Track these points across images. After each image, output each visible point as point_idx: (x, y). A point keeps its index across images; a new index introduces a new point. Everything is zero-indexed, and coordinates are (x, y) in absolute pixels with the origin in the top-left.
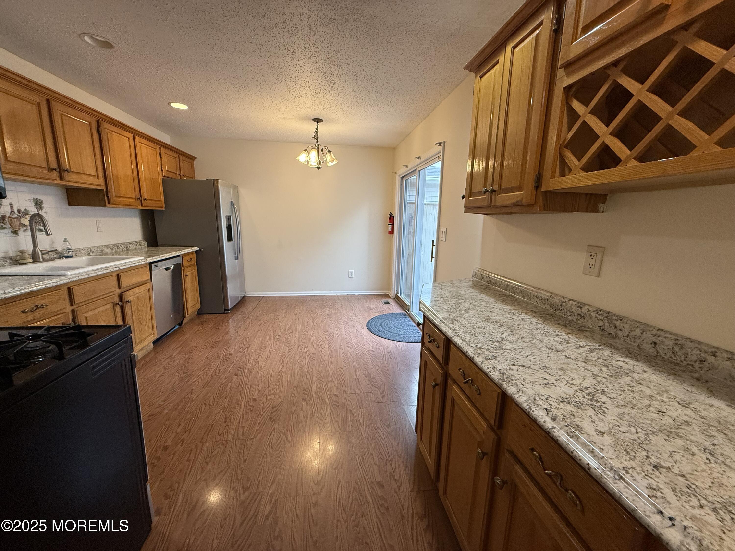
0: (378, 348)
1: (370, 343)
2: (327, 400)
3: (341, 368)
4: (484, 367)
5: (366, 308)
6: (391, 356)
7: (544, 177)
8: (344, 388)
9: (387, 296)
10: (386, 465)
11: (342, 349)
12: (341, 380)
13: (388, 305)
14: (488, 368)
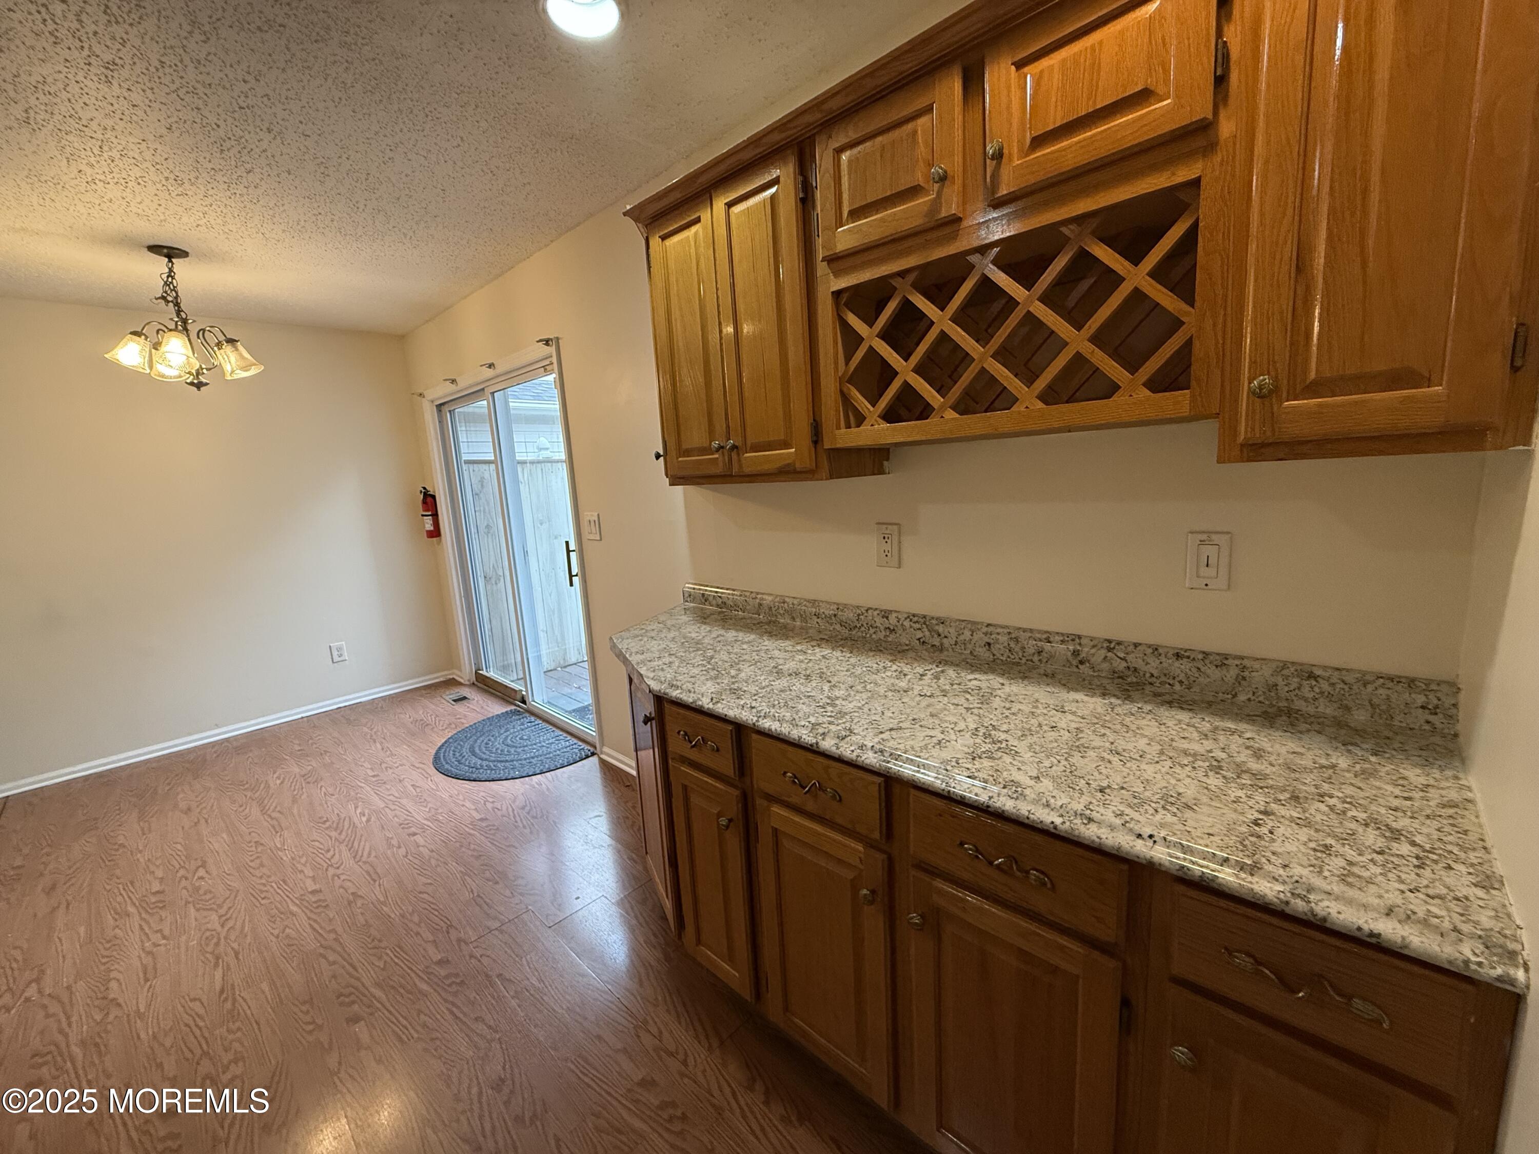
0: (493, 808)
1: (468, 804)
2: (424, 987)
3: (420, 893)
4: (844, 753)
5: (412, 726)
6: (533, 813)
7: (824, 426)
8: (454, 935)
9: (451, 683)
10: (638, 1037)
11: (399, 847)
12: (437, 920)
13: (465, 702)
14: (853, 751)
